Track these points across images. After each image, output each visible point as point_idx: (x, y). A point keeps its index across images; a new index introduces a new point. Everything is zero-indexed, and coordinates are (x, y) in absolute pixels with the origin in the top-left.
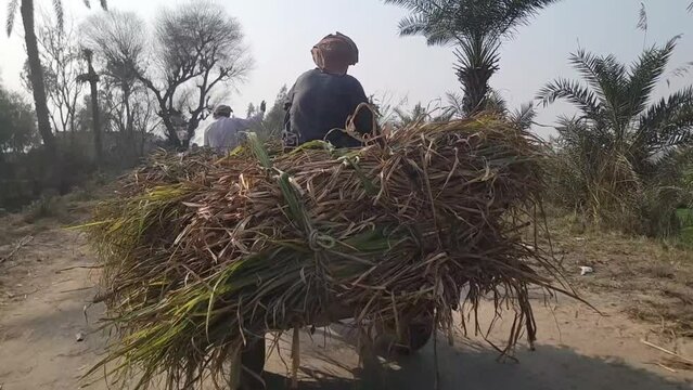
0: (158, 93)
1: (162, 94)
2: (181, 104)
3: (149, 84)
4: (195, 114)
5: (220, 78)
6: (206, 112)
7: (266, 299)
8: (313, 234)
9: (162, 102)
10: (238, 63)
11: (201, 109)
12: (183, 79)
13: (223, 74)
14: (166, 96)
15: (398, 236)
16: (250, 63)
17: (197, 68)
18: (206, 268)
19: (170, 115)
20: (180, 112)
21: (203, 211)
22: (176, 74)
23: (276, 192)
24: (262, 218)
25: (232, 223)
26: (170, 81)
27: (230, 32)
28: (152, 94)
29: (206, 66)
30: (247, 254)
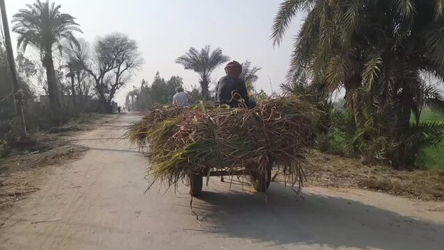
0: (95, 77)
1: (97, 77)
2: (107, 82)
3: (90, 72)
4: (113, 86)
5: (126, 69)
6: (119, 85)
7: (200, 156)
8: (217, 137)
9: (97, 81)
10: (135, 60)
11: (117, 84)
12: (108, 70)
13: (128, 66)
14: (99, 78)
15: (248, 140)
16: (141, 61)
17: (115, 65)
18: (182, 145)
19: (101, 88)
20: (106, 86)
21: (182, 128)
22: (105, 68)
23: (205, 122)
24: (200, 131)
25: (190, 132)
26: (101, 71)
27: (132, 46)
28: (92, 77)
29: (120, 63)
30: (195, 142)
